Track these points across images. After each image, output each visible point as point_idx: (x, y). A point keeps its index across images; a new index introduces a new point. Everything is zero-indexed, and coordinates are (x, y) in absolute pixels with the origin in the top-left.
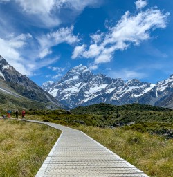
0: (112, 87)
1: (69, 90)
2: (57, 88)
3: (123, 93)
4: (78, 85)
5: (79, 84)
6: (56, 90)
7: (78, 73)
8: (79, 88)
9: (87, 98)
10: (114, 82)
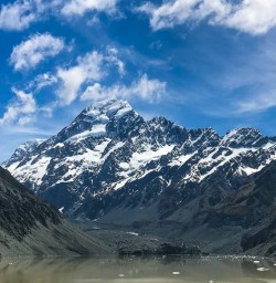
0: (188, 150)
1: (78, 158)
2: (48, 154)
3: (215, 164)
4: (101, 147)
5: (105, 144)
6: (46, 160)
7: (104, 117)
8: (103, 154)
9: (123, 178)
10: (194, 137)
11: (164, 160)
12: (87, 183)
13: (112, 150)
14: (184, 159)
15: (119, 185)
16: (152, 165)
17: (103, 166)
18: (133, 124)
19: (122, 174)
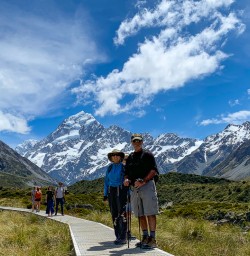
1: (64, 153)
2: (43, 151)
4: (78, 146)
5: (80, 144)
6: (42, 155)
7: (78, 125)
8: (80, 150)
9: (93, 166)
12: (71, 170)
13: (85, 148)
17: (80, 158)
18: (97, 130)
19: (93, 163)
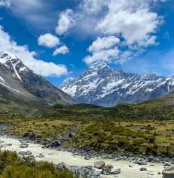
0: (128, 82)
1: (87, 86)
2: (76, 84)
3: (138, 87)
4: (96, 81)
6: (75, 87)
7: (96, 69)
8: (97, 84)
10: (131, 77)
11: (120, 86)
12: (91, 95)
13: (99, 83)
14: (127, 85)
15: (103, 96)
16: (115, 88)
18: (107, 72)
19: (104, 91)
